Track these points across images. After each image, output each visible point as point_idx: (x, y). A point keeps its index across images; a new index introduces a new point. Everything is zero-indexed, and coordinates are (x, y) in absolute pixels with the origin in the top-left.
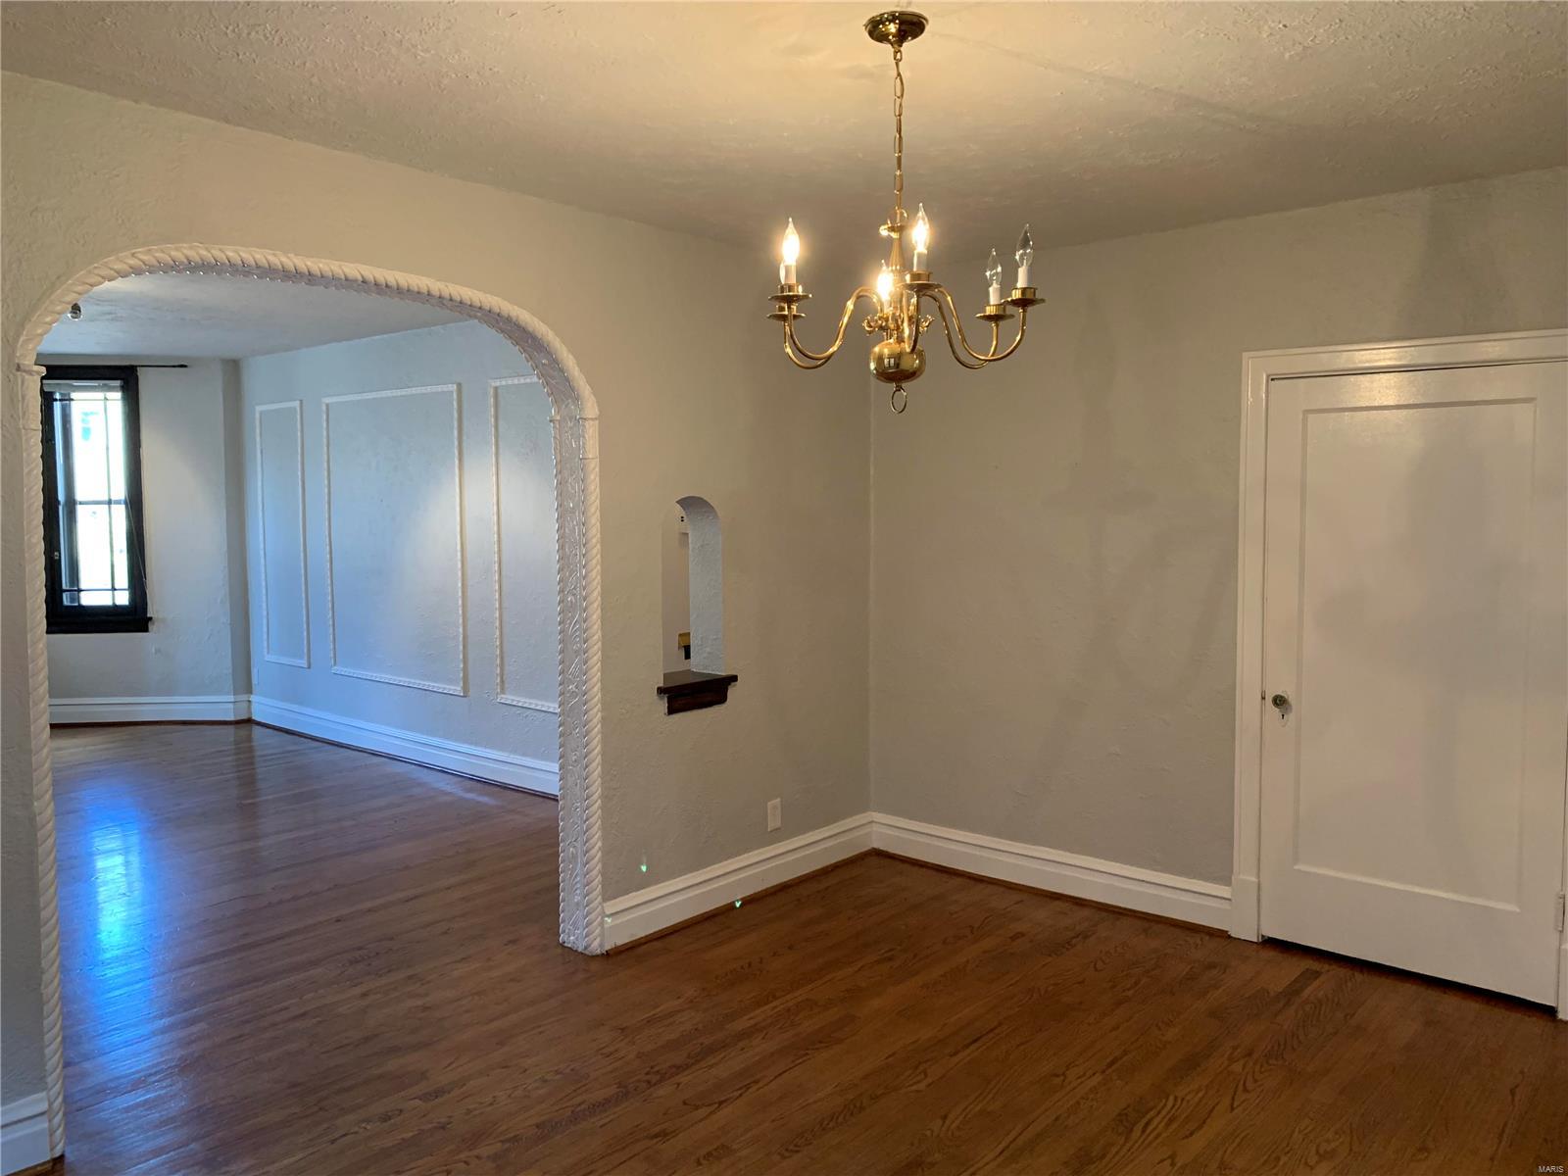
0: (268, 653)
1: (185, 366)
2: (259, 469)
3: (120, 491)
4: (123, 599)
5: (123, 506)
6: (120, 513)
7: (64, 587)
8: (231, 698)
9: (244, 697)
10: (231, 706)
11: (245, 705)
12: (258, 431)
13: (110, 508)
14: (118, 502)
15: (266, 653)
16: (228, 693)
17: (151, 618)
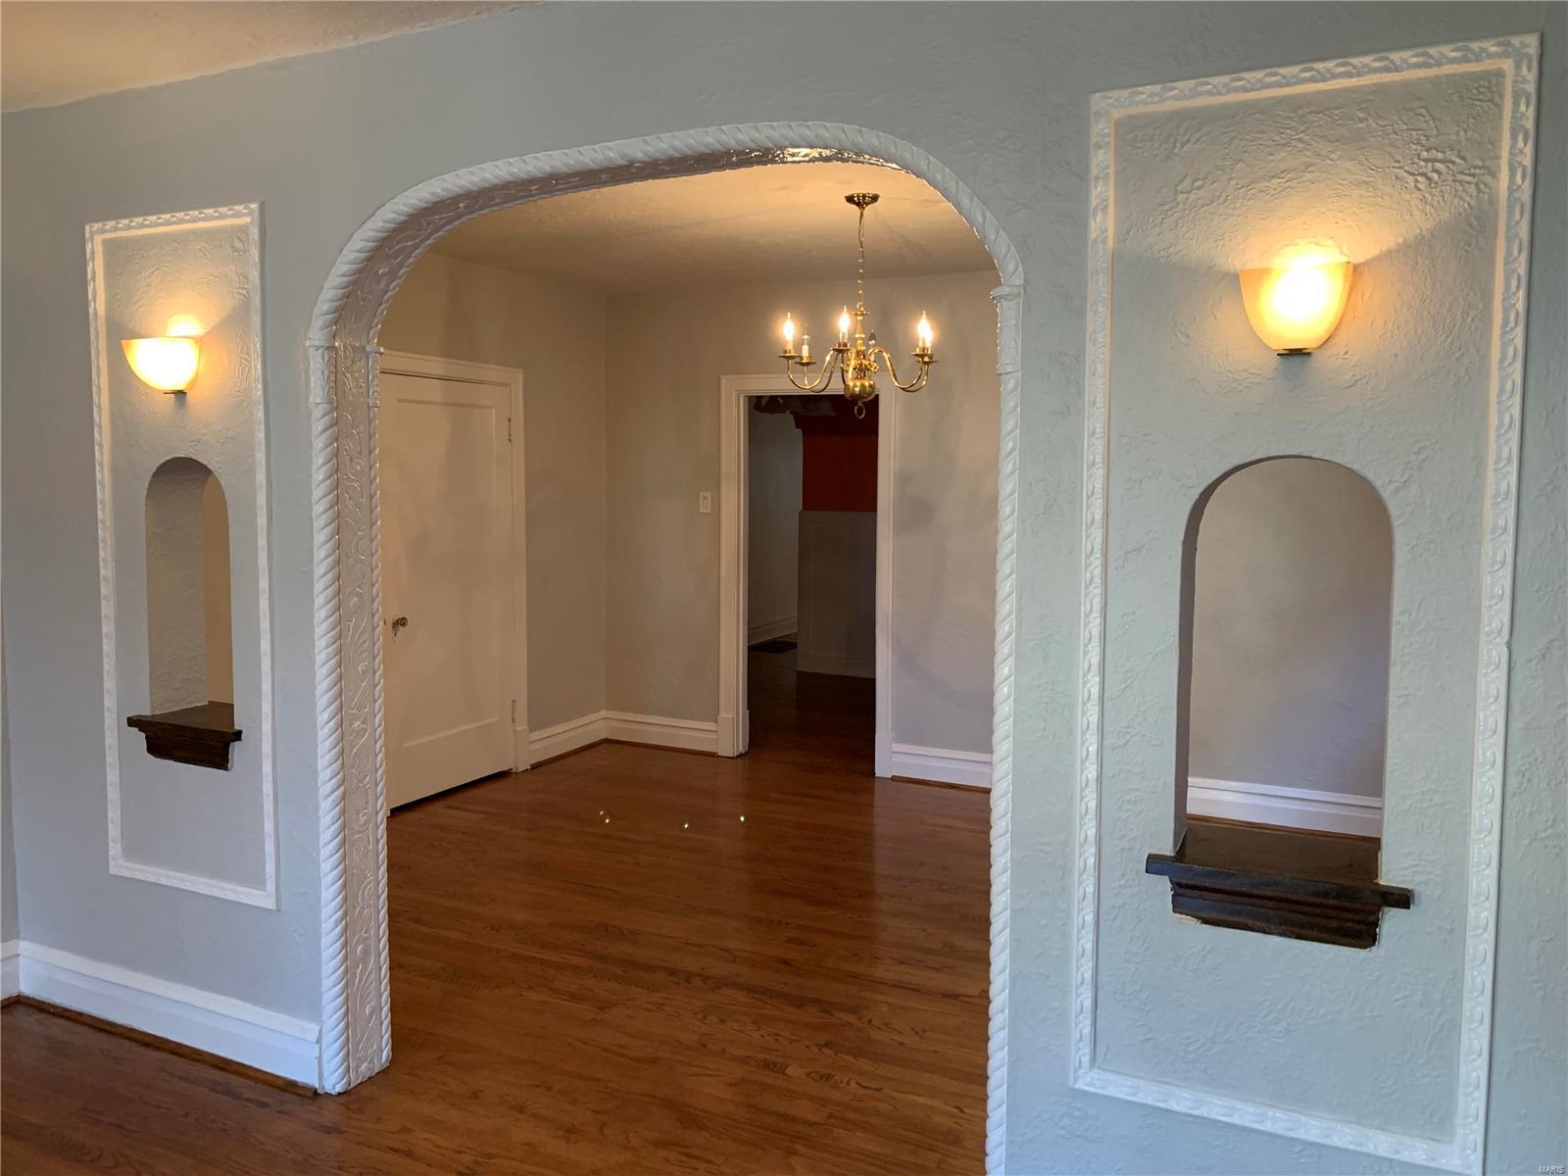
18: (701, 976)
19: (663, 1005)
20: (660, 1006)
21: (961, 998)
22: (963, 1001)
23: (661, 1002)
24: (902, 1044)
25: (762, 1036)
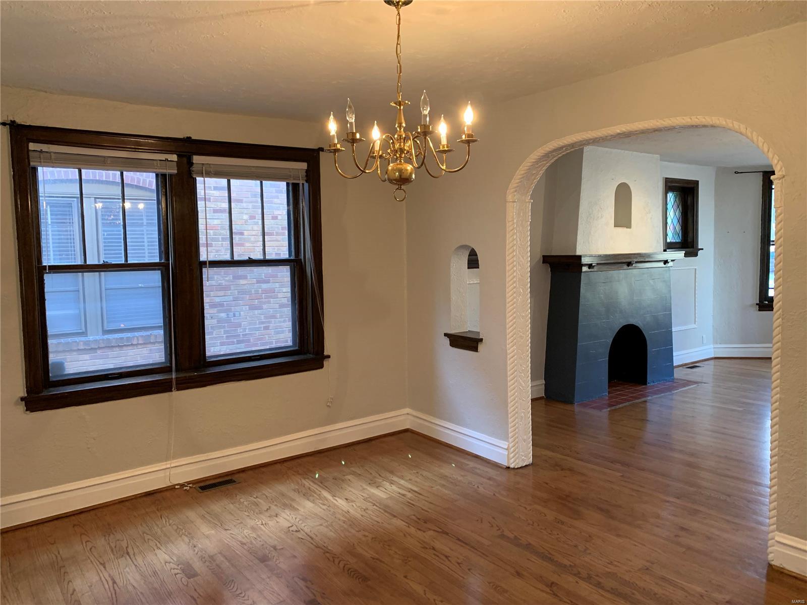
18: (580, 578)
19: (608, 563)
20: (611, 563)
21: (440, 530)
22: (440, 529)
23: (610, 566)
24: (494, 518)
25: (558, 534)
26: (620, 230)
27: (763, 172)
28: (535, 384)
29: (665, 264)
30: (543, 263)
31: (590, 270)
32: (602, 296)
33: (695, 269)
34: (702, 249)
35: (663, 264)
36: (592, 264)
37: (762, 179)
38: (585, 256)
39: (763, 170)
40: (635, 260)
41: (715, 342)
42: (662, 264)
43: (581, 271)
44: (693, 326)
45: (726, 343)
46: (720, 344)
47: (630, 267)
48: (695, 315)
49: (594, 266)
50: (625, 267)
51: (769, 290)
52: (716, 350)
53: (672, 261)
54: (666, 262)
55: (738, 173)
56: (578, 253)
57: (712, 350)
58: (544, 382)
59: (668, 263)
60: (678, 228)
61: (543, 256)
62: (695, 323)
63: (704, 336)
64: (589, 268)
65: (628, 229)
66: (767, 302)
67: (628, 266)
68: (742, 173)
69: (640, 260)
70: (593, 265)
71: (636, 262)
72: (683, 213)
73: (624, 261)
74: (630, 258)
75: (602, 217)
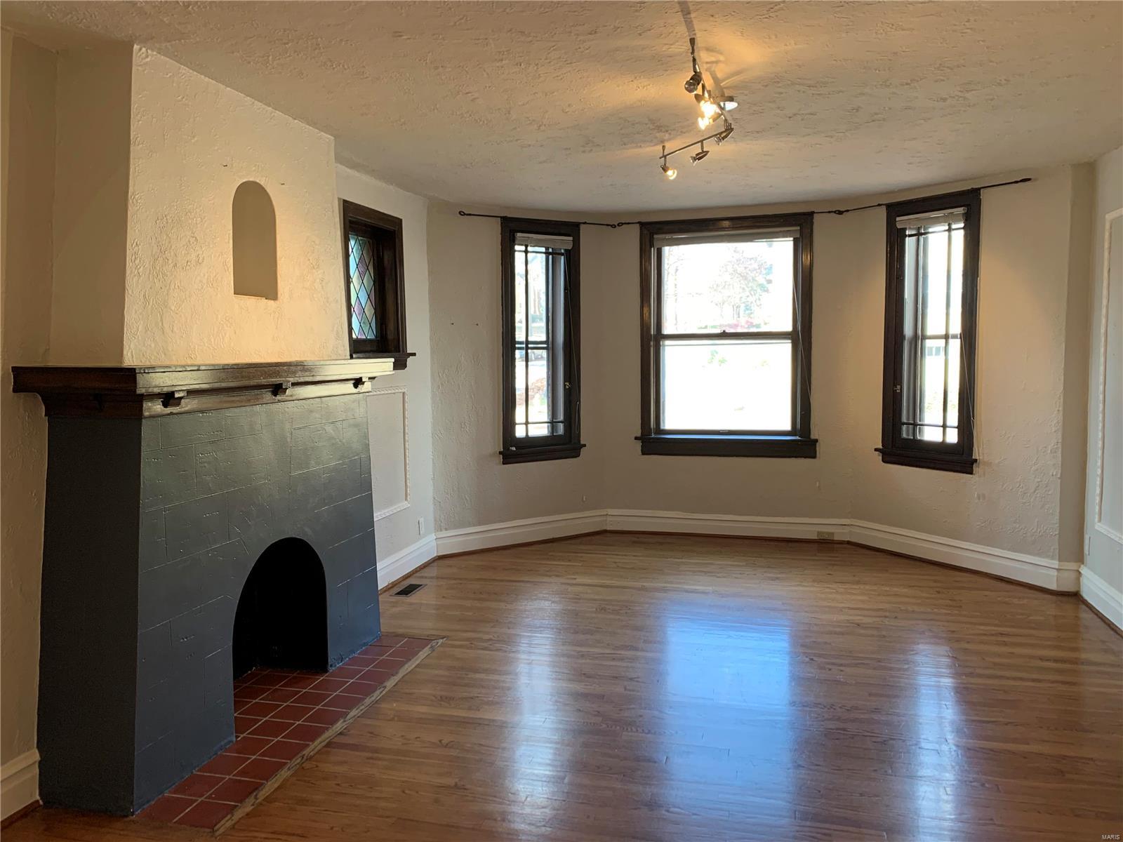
0: (1100, 520)
1: (1029, 180)
2: (1105, 292)
3: (956, 327)
4: (952, 437)
5: (959, 341)
6: (955, 346)
7: (904, 419)
8: (1055, 564)
9: (1072, 566)
10: (1055, 573)
11: (1073, 575)
12: (1106, 245)
13: (947, 343)
14: (954, 337)
15: (1096, 520)
16: (1053, 558)
17: (976, 461)
26: (250, 301)
27: (501, 217)
28: (14, 771)
29: (356, 386)
30: (15, 391)
31: (168, 410)
32: (208, 478)
33: (404, 393)
34: (414, 354)
35: (352, 385)
36: (173, 393)
37: (500, 231)
38: (151, 369)
39: (502, 215)
40: (292, 380)
41: (439, 528)
42: (349, 387)
43: (139, 415)
44: (405, 504)
45: (456, 527)
46: (446, 529)
47: (278, 397)
48: (406, 481)
49: (181, 398)
50: (268, 396)
51: (517, 426)
52: (440, 542)
53: (371, 378)
54: (358, 382)
55: (465, 214)
56: (129, 360)
57: (434, 543)
58: (37, 757)
59: (363, 383)
60: (370, 311)
61: (14, 369)
62: (406, 499)
63: (422, 520)
64: (165, 405)
65: (272, 302)
66: (514, 449)
67: (275, 393)
68: (470, 215)
69: (302, 380)
70: (177, 395)
71: (294, 384)
72: (377, 284)
73: (263, 381)
74: (277, 374)
75: (198, 263)
